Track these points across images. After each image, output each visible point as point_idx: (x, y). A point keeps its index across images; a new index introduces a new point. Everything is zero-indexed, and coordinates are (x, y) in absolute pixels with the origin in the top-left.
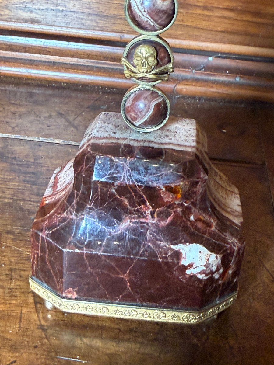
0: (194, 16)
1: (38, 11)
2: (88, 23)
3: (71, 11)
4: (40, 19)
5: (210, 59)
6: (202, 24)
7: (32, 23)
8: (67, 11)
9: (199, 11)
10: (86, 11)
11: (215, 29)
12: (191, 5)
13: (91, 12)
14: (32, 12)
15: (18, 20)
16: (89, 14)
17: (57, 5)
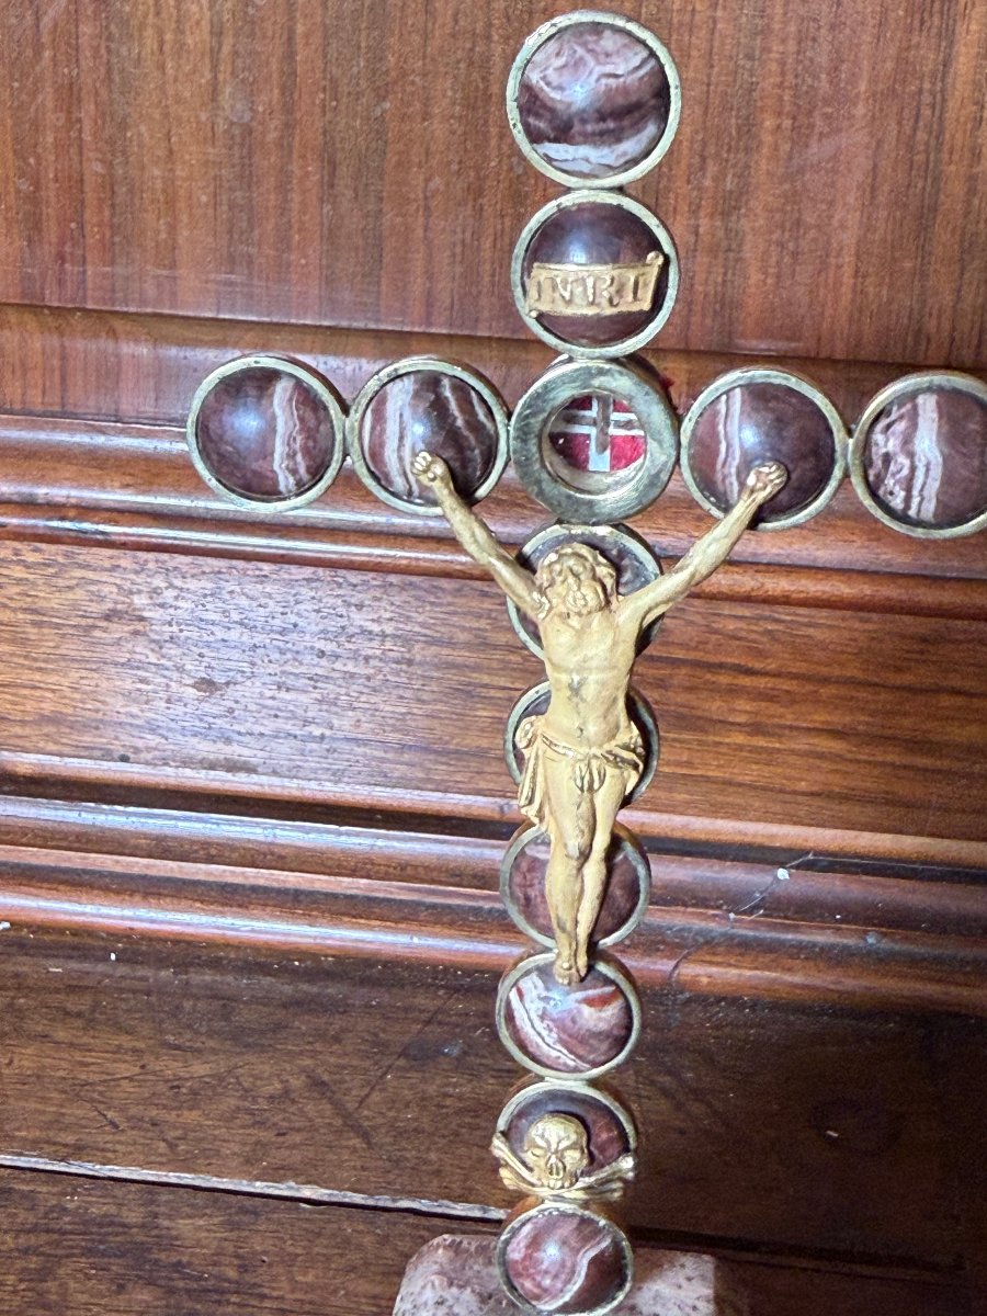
0: (724, 750)
1: (247, 739)
2: (400, 771)
3: (347, 739)
4: (254, 761)
5: (782, 873)
6: (751, 773)
7: (229, 770)
8: (334, 739)
9: (740, 739)
10: (394, 737)
11: (789, 785)
12: (714, 722)
13: (409, 740)
14: (228, 741)
15: (187, 762)
16: (403, 748)
17: (306, 722)
